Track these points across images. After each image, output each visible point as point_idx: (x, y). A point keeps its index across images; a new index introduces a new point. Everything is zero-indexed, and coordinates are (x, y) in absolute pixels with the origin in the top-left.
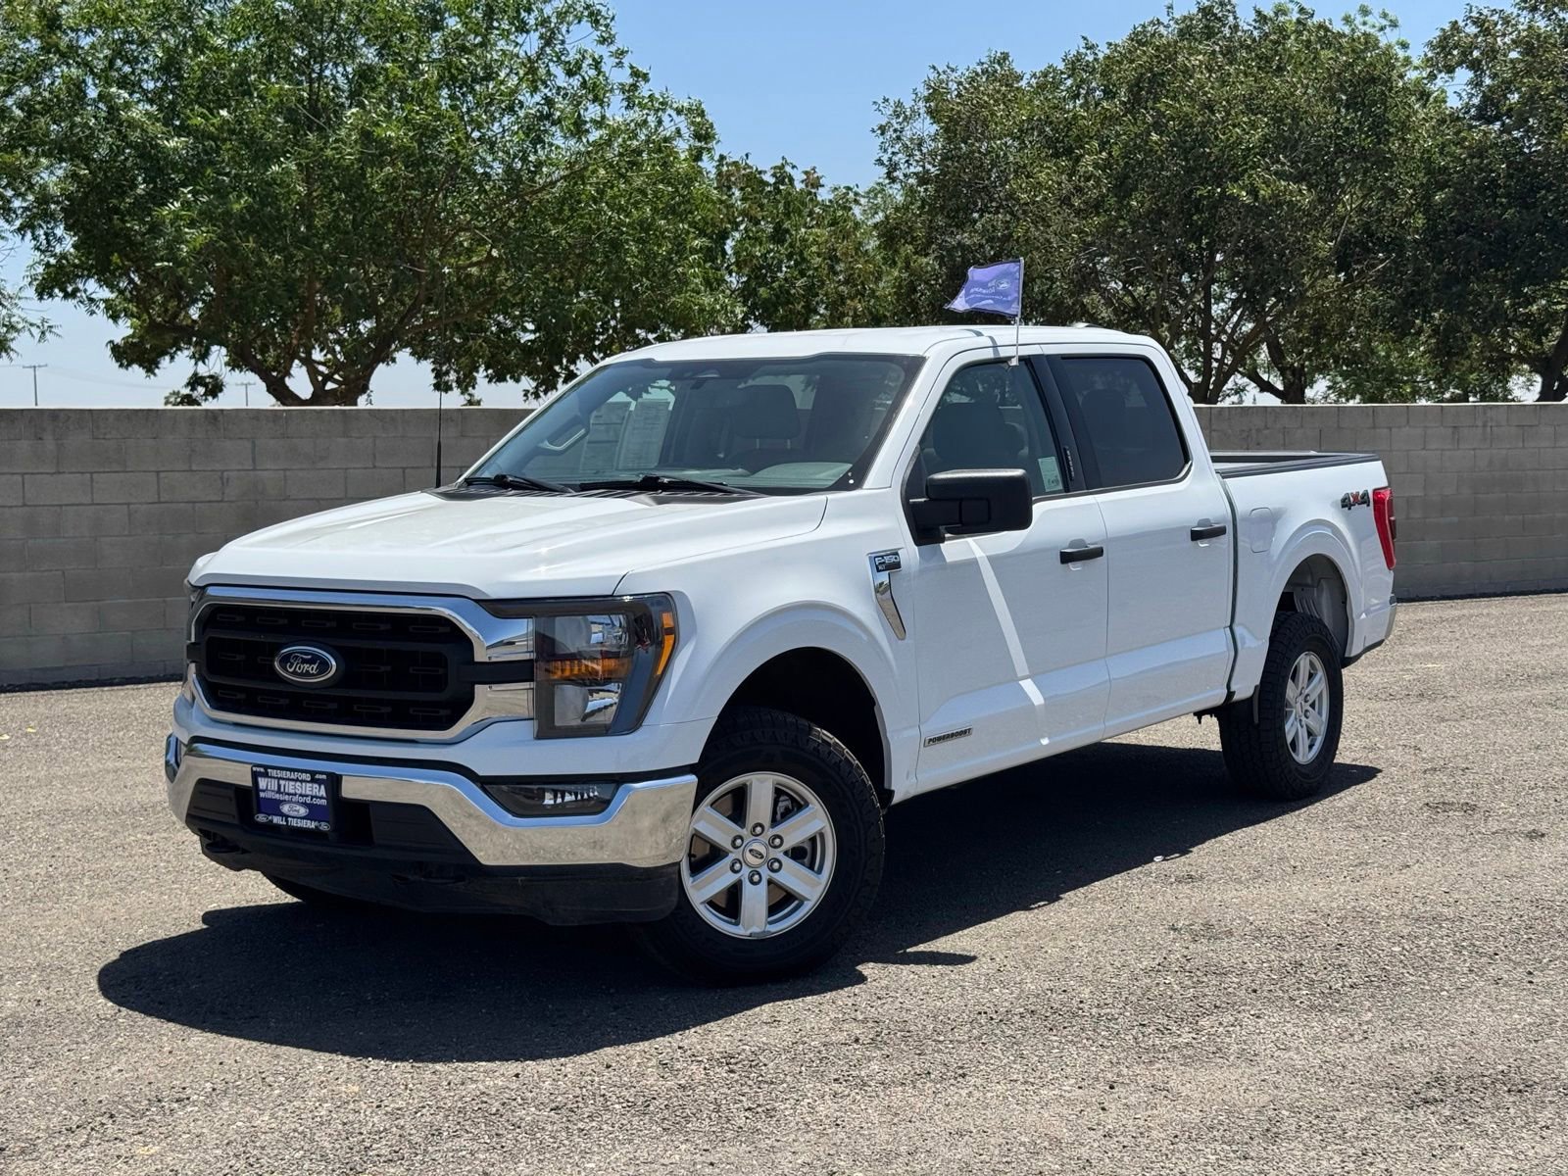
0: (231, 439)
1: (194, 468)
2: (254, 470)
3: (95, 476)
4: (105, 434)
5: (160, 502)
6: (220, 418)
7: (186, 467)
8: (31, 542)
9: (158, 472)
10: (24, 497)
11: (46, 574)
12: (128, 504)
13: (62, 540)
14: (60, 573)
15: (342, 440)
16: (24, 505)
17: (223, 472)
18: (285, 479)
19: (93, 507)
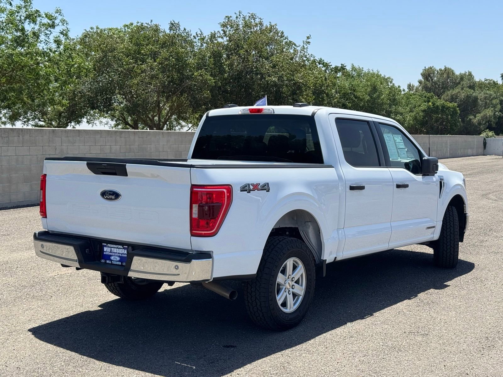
0: (57, 137)
1: (50, 145)
2: (61, 146)
3: (30, 147)
4: (32, 135)
5: (43, 155)
6: (55, 131)
7: (48, 145)
8: (17, 166)
9: (43, 146)
10: (16, 153)
11: (20, 175)
12: (37, 155)
13: (24, 165)
14: (23, 174)
15: (78, 138)
16: (16, 155)
17: (55, 146)
18: (67, 149)
19: (30, 156)
